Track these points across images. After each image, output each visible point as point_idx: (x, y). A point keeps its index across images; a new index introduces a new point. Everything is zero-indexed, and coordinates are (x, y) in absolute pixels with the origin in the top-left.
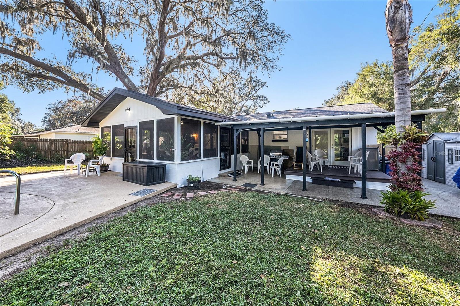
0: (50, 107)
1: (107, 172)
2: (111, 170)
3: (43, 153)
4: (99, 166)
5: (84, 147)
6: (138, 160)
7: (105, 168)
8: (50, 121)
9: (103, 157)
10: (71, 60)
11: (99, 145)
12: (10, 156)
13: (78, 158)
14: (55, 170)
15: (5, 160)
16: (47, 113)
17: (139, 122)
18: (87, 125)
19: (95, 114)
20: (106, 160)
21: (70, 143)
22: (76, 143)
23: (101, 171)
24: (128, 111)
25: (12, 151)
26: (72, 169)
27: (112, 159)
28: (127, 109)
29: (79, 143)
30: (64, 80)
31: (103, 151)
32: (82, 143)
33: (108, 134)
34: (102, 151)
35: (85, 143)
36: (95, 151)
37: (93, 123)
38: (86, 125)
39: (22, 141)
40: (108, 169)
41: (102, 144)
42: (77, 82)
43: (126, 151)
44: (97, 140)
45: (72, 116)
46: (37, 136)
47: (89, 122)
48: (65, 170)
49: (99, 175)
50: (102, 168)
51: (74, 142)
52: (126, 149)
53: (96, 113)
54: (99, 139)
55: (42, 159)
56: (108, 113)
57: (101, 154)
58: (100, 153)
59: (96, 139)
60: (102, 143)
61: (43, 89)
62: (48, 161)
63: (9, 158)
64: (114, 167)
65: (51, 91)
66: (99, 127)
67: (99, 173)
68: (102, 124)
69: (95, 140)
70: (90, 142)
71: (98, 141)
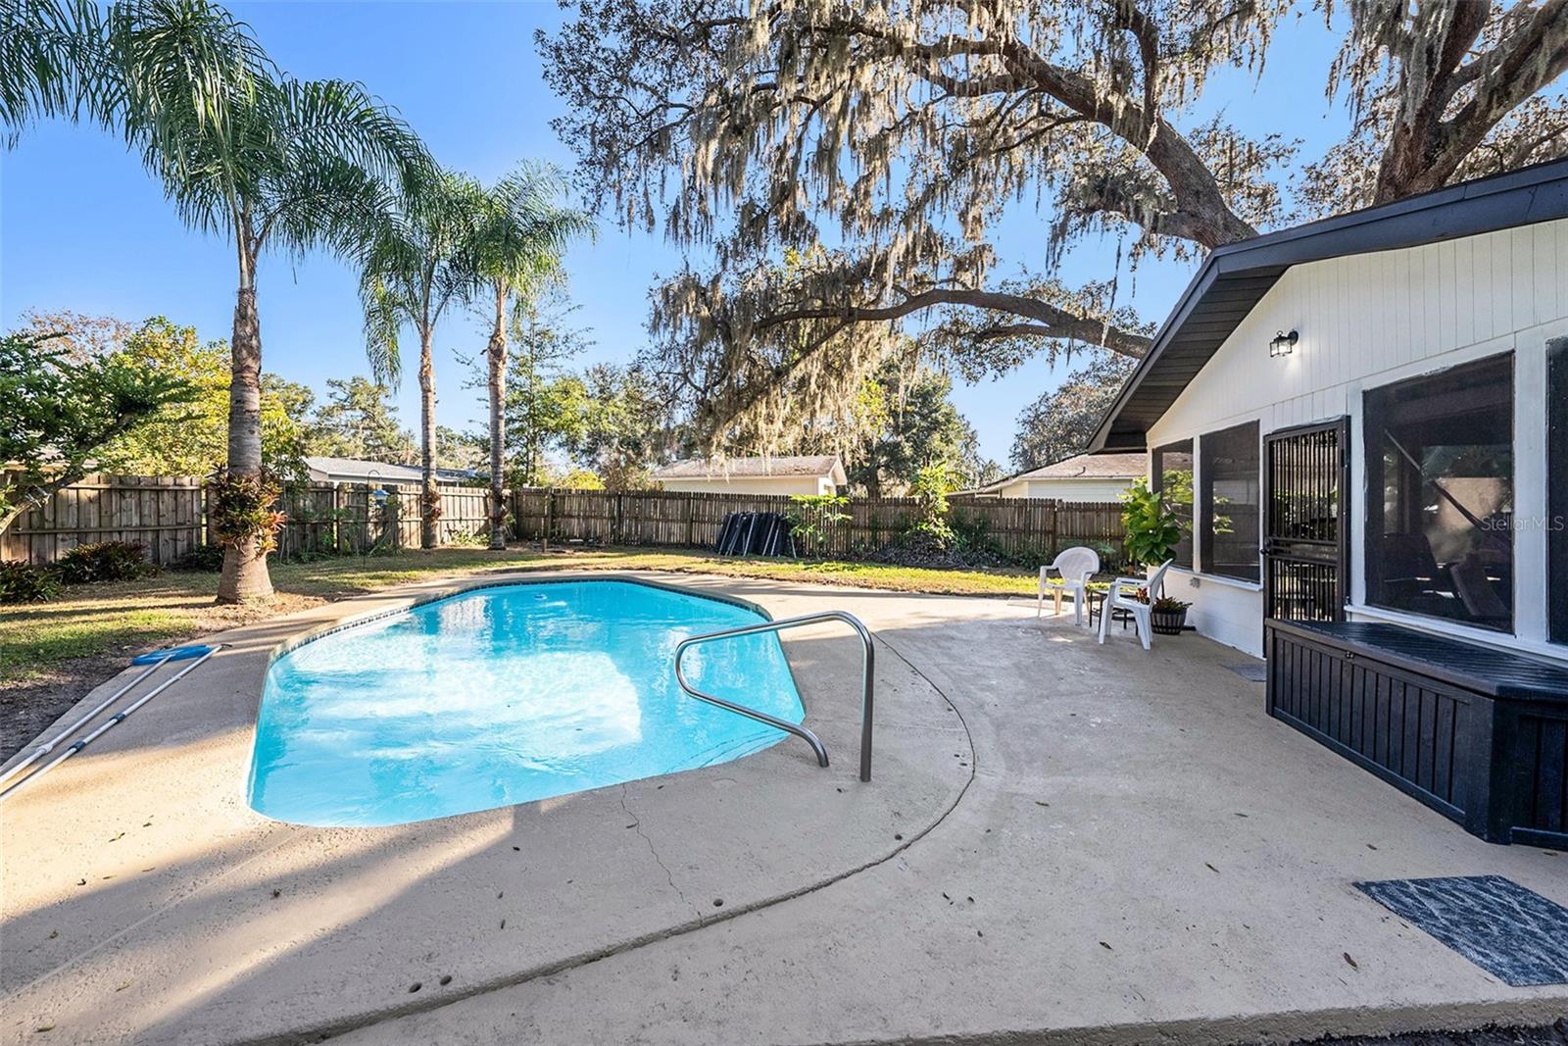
0: (1024, 416)
1: (1177, 634)
2: (1193, 629)
3: (1003, 535)
4: (1147, 608)
5: (1100, 524)
6: (1360, 611)
7: (1169, 617)
8: (1025, 452)
9: (1163, 571)
10: (1058, 250)
11: (1146, 518)
12: (945, 543)
13: (1080, 563)
14: (1020, 592)
15: (936, 550)
16: (1019, 433)
17: (1365, 393)
18: (1106, 446)
19: (1132, 398)
20: (1176, 583)
21: (1061, 509)
22: (1076, 510)
23: (1156, 628)
24: (1284, 348)
25: (948, 529)
26: (1060, 598)
27: (1198, 580)
28: (1280, 339)
29: (1085, 510)
30: (1045, 325)
31: (1165, 544)
32: (1093, 510)
33: (1175, 477)
34: (1157, 546)
35: (1101, 510)
36: (1131, 543)
37: (1126, 435)
38: (1101, 446)
39: (965, 504)
40: (1183, 621)
41: (1157, 515)
42: (1077, 319)
43: (1276, 552)
44: (1139, 501)
45: (1069, 434)
46: (996, 492)
47: (1111, 434)
48: (1041, 597)
49: (1146, 645)
50: (1158, 615)
51: (1071, 508)
52: (1276, 543)
53: (1136, 393)
54: (1147, 497)
55: (1001, 555)
56: (1183, 383)
57: (1153, 557)
58: (1151, 551)
59: (1137, 495)
60: (1160, 512)
61: (1001, 365)
62: (1013, 561)
63: (943, 546)
64: (1209, 620)
65: (1019, 365)
66: (1145, 451)
67: (1146, 637)
68: (1159, 435)
69: (1131, 500)
70: (1115, 508)
71: (1143, 505)
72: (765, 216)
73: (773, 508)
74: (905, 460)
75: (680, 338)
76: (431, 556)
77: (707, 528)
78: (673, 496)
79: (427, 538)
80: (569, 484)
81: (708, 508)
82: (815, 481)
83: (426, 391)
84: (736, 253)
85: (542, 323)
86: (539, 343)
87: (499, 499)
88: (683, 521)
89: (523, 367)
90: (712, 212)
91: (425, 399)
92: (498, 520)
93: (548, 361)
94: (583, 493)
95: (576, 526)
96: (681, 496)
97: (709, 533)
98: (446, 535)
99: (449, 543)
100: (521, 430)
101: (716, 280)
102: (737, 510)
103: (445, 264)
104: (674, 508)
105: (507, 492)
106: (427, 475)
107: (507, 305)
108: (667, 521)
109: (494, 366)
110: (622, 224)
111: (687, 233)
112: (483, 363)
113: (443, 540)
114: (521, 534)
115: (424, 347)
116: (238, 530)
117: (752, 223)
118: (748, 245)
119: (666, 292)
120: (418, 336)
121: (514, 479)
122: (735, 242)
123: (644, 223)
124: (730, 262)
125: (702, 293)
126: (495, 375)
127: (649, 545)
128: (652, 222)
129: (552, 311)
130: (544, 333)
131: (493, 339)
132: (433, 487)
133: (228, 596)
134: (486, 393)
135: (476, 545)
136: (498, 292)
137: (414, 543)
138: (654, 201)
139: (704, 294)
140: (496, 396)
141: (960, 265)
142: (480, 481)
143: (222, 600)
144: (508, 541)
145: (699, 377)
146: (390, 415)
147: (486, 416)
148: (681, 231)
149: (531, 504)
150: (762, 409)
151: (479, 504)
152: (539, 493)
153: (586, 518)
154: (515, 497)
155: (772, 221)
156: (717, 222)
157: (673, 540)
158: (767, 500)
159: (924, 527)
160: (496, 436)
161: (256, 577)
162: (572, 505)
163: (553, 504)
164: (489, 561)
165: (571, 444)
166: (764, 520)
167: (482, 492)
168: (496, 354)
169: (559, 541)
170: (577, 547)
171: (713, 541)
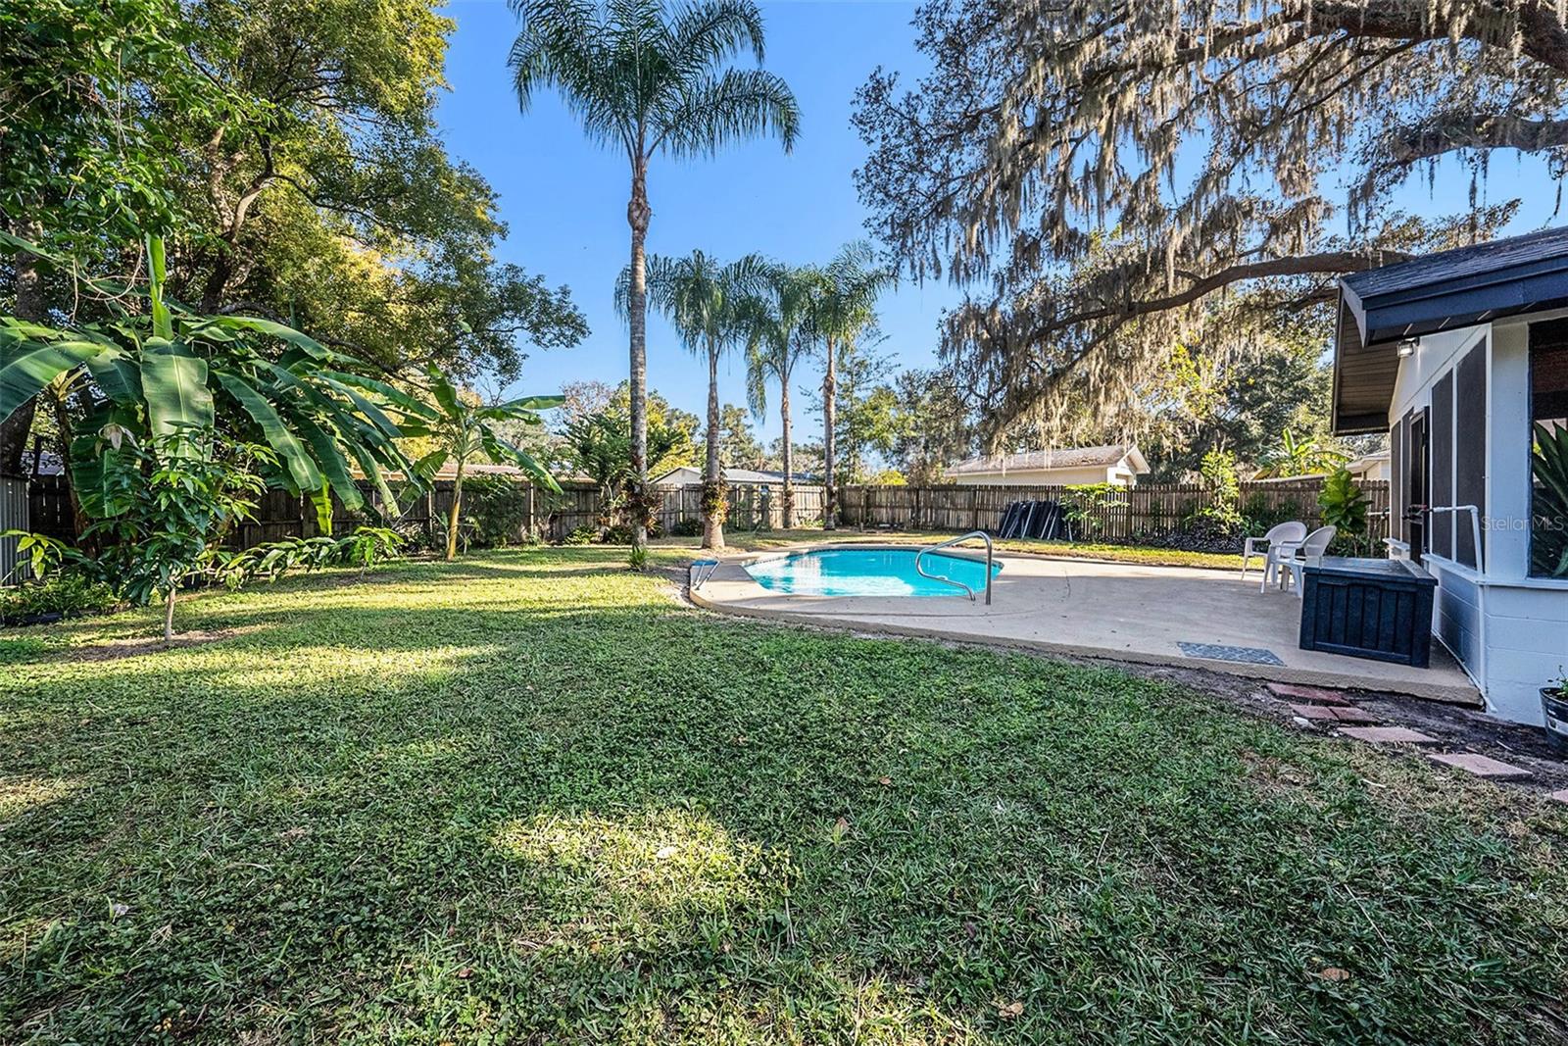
12: (1230, 528)
17: (1433, 389)
25: (1238, 515)
37: (1363, 417)
39: (1267, 489)
47: (1341, 418)
52: (1413, 510)
63: (1227, 531)
66: (1388, 431)
68: (1393, 416)
72: (1036, 243)
73: (1052, 497)
74: (1252, 441)
75: (965, 357)
76: (789, 532)
77: (991, 516)
78: (961, 488)
79: (786, 524)
80: (880, 481)
81: (992, 499)
82: (1104, 472)
83: (785, 420)
84: (1011, 279)
85: (859, 355)
86: (859, 370)
87: (831, 494)
88: (970, 509)
89: (847, 390)
90: (988, 252)
91: (785, 426)
92: (830, 508)
93: (864, 385)
94: (889, 488)
95: (884, 514)
96: (968, 488)
97: (993, 519)
98: (797, 521)
99: (799, 526)
100: (845, 440)
101: (995, 305)
102: (1020, 499)
103: (796, 330)
104: (961, 499)
105: (835, 488)
106: (786, 478)
107: (835, 351)
108: (956, 509)
109: (828, 398)
110: (915, 279)
111: (967, 274)
112: (820, 395)
113: (796, 523)
114: (845, 521)
115: (784, 390)
116: (708, 510)
117: (1025, 250)
118: (1023, 270)
119: (951, 323)
120: (780, 383)
121: (841, 479)
122: (1010, 270)
123: (932, 274)
124: (1007, 288)
125: (980, 318)
126: (828, 405)
127: (940, 528)
128: (939, 271)
129: (867, 345)
130: (862, 363)
131: (826, 379)
132: (790, 488)
133: (706, 546)
134: (821, 415)
135: (815, 526)
136: (830, 344)
137: (779, 525)
138: (941, 254)
139: (983, 319)
140: (829, 419)
141: (1276, 229)
142: (817, 481)
143: (704, 546)
144: (837, 525)
145: (982, 388)
146: (748, 431)
147: (822, 432)
148: (962, 273)
149: (852, 498)
150: (1040, 408)
151: (817, 497)
152: (857, 489)
153: (892, 508)
154: (841, 491)
155: (1044, 244)
156: (993, 259)
157: (963, 525)
158: (1046, 490)
159: (1207, 513)
160: (829, 449)
161: (718, 535)
162: (882, 498)
163: (868, 497)
164: (826, 537)
165: (882, 446)
166: (1042, 509)
167: (818, 489)
168: (829, 389)
169: (873, 525)
170: (886, 530)
171: (996, 527)
